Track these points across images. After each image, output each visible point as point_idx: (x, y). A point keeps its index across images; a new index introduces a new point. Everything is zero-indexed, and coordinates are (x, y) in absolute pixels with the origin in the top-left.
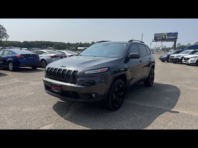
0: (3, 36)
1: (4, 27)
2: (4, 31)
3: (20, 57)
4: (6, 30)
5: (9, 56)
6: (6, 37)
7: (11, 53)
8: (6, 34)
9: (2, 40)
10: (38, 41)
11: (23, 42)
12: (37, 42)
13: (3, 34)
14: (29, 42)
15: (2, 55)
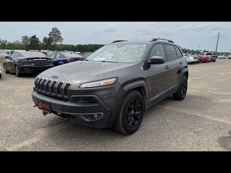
0: (58, 39)
1: (59, 30)
2: (59, 34)
3: (69, 60)
4: (60, 33)
5: (61, 59)
6: (60, 40)
7: (62, 56)
8: (61, 37)
9: (57, 43)
10: (92, 44)
11: (77, 45)
12: (90, 45)
13: (57, 37)
14: (82, 45)
15: (54, 58)
